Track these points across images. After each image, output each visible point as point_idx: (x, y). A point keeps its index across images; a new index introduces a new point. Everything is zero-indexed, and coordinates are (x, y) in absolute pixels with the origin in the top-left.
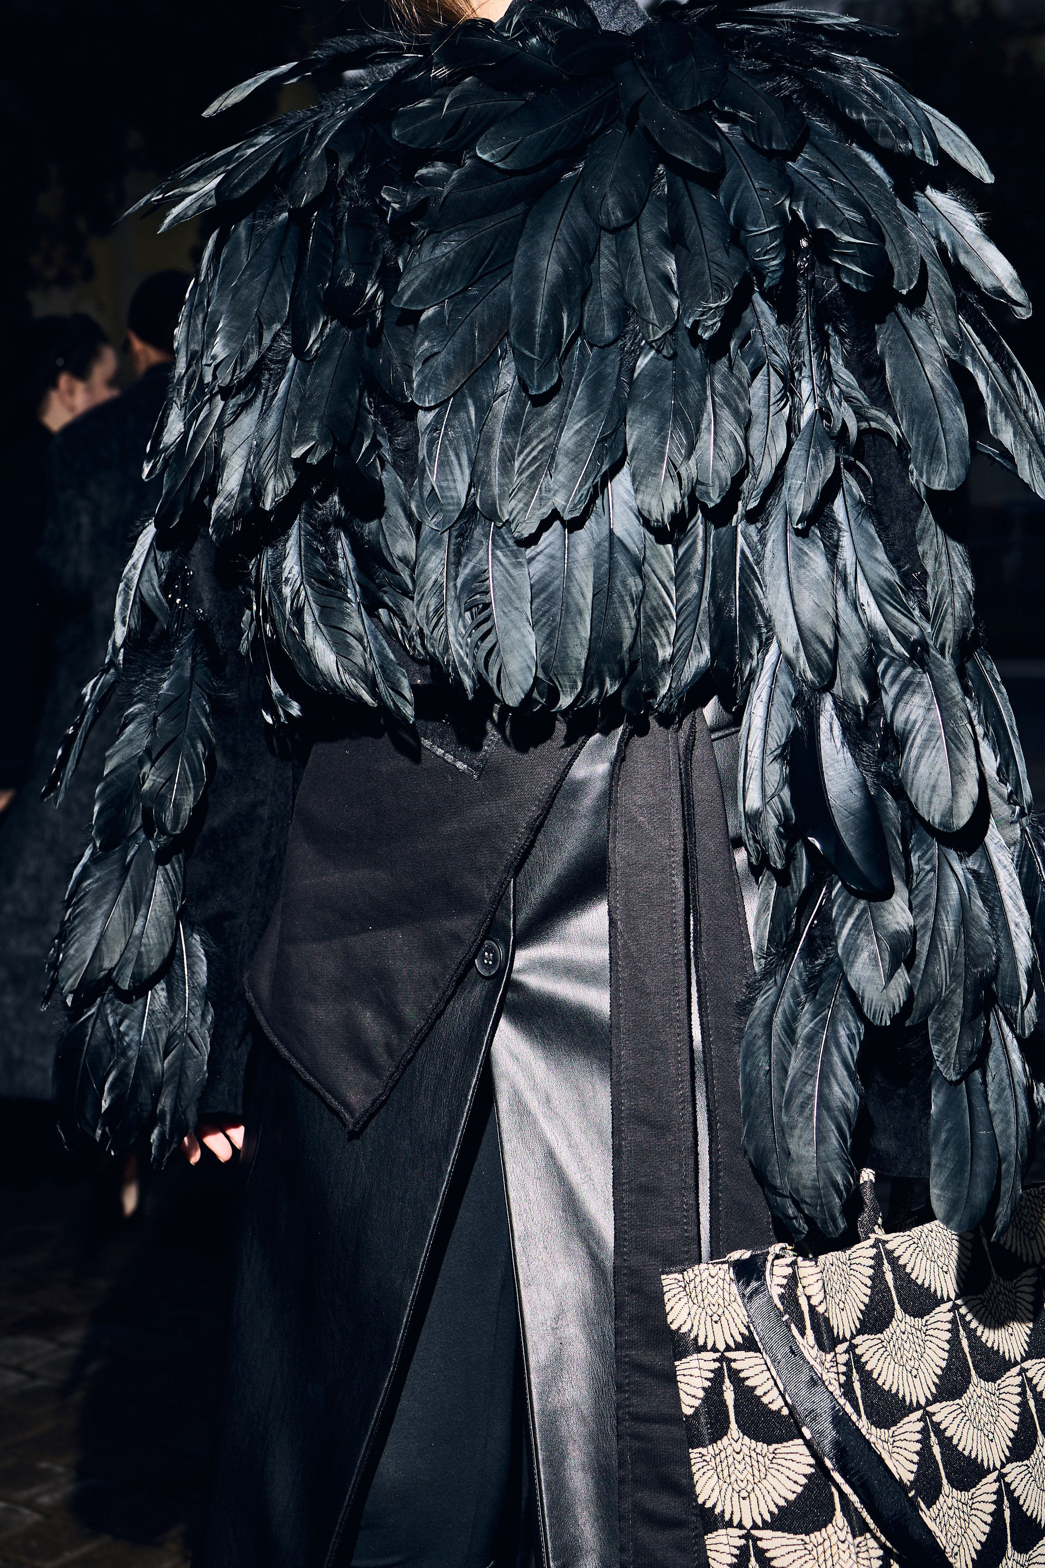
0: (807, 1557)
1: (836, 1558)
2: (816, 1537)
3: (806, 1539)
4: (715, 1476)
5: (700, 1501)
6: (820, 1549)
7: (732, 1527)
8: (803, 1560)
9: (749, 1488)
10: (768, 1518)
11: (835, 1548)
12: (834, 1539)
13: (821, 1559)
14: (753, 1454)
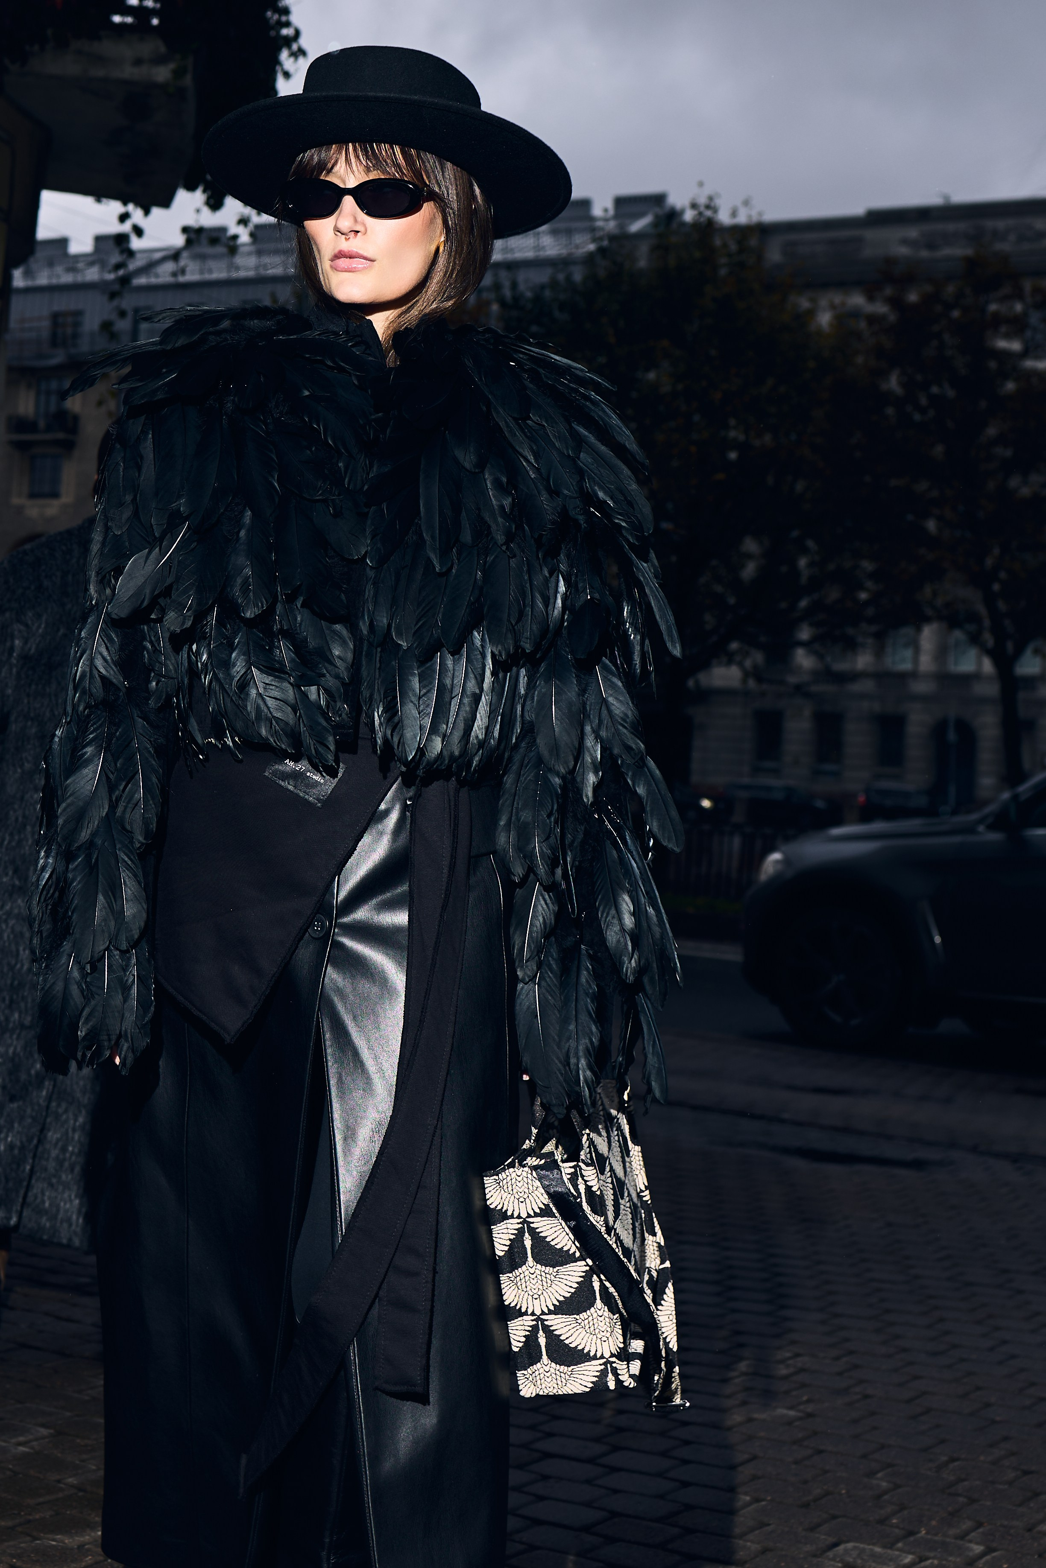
0: (578, 1327)
1: (596, 1326)
2: (584, 1315)
3: (577, 1317)
4: (517, 1288)
5: (506, 1303)
6: (586, 1321)
7: (528, 1315)
8: (576, 1329)
9: (540, 1293)
10: (552, 1308)
11: (595, 1320)
12: (595, 1315)
13: (587, 1327)
14: (543, 1274)
